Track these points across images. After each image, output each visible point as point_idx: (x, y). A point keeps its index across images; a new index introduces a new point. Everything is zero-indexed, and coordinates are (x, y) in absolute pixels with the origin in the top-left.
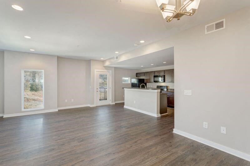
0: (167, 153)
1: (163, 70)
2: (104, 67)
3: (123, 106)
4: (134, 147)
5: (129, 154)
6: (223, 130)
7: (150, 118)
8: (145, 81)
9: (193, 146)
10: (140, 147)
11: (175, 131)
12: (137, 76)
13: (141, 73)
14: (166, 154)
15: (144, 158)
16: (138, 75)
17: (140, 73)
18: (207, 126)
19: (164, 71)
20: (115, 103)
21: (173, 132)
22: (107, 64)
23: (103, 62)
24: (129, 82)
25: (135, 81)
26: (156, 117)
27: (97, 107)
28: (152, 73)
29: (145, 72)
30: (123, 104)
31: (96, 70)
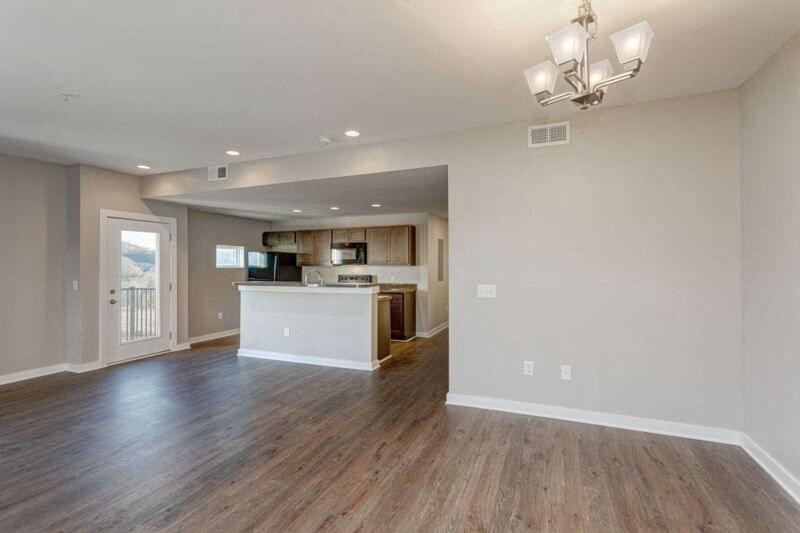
0: (475, 460)
1: (362, 228)
2: (146, 201)
3: (237, 352)
4: (387, 473)
5: (389, 495)
6: (566, 372)
7: (356, 377)
8: (299, 260)
9: (511, 426)
10: (400, 466)
11: (453, 399)
12: (265, 244)
13: (283, 232)
14: (477, 462)
15: (438, 491)
16: (270, 241)
17: (280, 235)
18: (532, 369)
19: (365, 230)
20: (192, 346)
21: (447, 403)
22: (166, 190)
23: (144, 181)
24: (242, 265)
25: (258, 260)
26: (371, 369)
27: (109, 367)
28: (325, 235)
29: (299, 231)
30: (233, 342)
31: (104, 213)
